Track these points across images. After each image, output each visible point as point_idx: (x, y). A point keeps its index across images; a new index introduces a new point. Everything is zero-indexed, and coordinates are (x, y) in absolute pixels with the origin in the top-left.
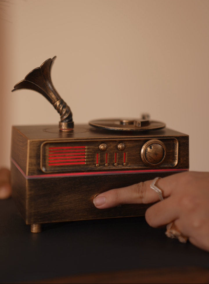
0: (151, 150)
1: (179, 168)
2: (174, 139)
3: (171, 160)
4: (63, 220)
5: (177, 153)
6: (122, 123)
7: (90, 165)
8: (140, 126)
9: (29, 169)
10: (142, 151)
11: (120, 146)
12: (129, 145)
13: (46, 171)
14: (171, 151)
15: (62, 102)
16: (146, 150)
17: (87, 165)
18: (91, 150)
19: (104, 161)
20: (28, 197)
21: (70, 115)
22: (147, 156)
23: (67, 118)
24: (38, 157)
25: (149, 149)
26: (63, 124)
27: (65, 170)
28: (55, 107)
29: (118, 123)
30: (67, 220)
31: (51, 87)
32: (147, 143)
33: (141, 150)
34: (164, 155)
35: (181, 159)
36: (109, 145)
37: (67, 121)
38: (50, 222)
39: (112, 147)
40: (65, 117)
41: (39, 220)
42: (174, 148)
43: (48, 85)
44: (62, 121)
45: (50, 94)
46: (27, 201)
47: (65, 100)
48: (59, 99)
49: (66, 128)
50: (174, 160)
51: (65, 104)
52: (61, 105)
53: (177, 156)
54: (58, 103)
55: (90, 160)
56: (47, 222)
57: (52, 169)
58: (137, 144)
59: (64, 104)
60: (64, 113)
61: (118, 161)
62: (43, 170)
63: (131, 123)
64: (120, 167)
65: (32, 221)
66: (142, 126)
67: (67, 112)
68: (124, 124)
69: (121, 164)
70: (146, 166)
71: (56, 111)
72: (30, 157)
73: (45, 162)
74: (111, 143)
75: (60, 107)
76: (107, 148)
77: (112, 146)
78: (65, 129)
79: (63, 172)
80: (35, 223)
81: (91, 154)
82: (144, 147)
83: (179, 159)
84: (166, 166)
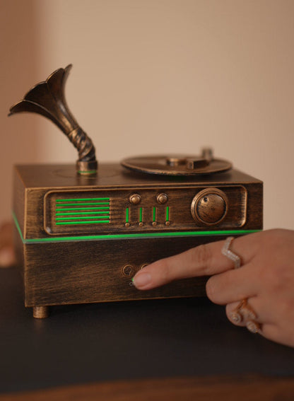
0: (206, 203)
1: (248, 229)
2: (241, 187)
3: (236, 218)
4: (78, 302)
5: (245, 207)
6: (168, 162)
7: (116, 224)
8: (193, 167)
9: (27, 229)
10: (193, 203)
11: (160, 198)
12: (173, 195)
13: (52, 232)
14: (236, 204)
15: (80, 131)
16: (198, 203)
17: (112, 224)
18: (117, 203)
19: (137, 219)
20: (26, 269)
21: (93, 151)
22: (201, 213)
23: (87, 156)
24: (40, 212)
25: (203, 201)
26: (82, 164)
27: (80, 231)
28: (71, 139)
29: (163, 163)
30: (84, 302)
31: (64, 110)
32: (201, 193)
33: (191, 203)
34: (225, 210)
35: (251, 216)
36: (144, 195)
37: (88, 159)
38: (58, 304)
39: (148, 199)
40: (84, 154)
41: (44, 301)
42: (241, 200)
43: (60, 108)
44: (80, 160)
45: (62, 121)
46: (25, 274)
47: (85, 129)
48: (75, 126)
49: (86, 170)
50: (240, 217)
51: (85, 134)
52: (78, 137)
53: (245, 211)
54: (74, 134)
55: (117, 217)
56: (54, 304)
57: (61, 230)
58: (186, 194)
59: (82, 135)
60: (83, 147)
61: (158, 219)
62: (48, 231)
63: (183, 162)
65: (33, 302)
66: (195, 168)
67: (87, 146)
68: (172, 165)
69: (162, 224)
70: (198, 226)
71: (71, 145)
72: (29, 213)
73: (50, 220)
74: (147, 193)
75: (77, 139)
76: (140, 201)
77: (149, 197)
78: (84, 172)
79: (71, 235)
80: (37, 304)
81: (117, 208)
82: (196, 198)
83: (248, 215)
84: (229, 226)
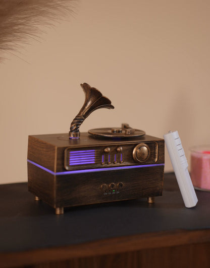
0: (140, 151)
2: (155, 143)
3: (152, 158)
5: (157, 153)
7: (98, 163)
10: (134, 152)
12: (125, 148)
13: (69, 168)
14: (153, 151)
16: (136, 152)
17: (96, 163)
18: (99, 153)
19: (108, 160)
20: (55, 188)
22: (138, 156)
26: (72, 133)
27: (81, 167)
29: (110, 131)
32: (137, 146)
33: (132, 151)
35: (160, 157)
42: (155, 150)
50: (155, 158)
53: (157, 155)
55: (99, 159)
56: (68, 206)
58: (130, 147)
61: (117, 160)
62: (67, 168)
64: (118, 164)
69: (119, 162)
70: (135, 163)
72: (58, 159)
74: (112, 147)
77: (113, 149)
79: (77, 170)
81: (99, 155)
82: (135, 149)
83: (158, 157)
84: (149, 162)
